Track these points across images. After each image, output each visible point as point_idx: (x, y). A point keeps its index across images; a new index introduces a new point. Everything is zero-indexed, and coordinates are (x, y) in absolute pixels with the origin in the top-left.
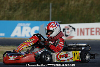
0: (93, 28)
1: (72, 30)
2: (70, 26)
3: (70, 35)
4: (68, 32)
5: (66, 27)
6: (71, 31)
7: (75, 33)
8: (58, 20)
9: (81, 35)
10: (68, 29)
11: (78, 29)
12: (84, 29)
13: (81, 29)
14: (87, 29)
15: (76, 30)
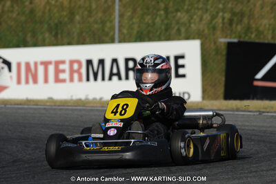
0: (63, 62)
7: (11, 77)
9: (27, 82)
11: (19, 65)
12: (36, 64)
13: (28, 65)
14: (46, 64)
15: (14, 67)
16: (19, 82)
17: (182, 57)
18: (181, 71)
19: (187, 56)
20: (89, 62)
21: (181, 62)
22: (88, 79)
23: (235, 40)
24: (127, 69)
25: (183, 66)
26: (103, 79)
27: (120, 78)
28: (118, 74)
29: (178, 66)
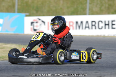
1: (42, 24)
2: (40, 19)
3: (38, 30)
4: (37, 26)
5: (34, 20)
6: (40, 25)
7: (45, 28)
8: (25, 12)
10: (37, 22)
11: (48, 23)
17: (114, 21)
20: (77, 22)
21: (114, 23)
22: (76, 29)
24: (92, 25)
26: (82, 29)
27: (89, 29)
28: (88, 27)
29: (113, 25)
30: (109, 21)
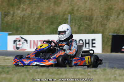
5: (17, 39)
7: (27, 46)
9: (34, 48)
10: (19, 41)
11: (31, 41)
12: (37, 41)
13: (34, 41)
14: (41, 41)
15: (29, 42)
16: (31, 48)
17: (94, 40)
18: (94, 45)
19: (96, 40)
21: (94, 42)
23: (115, 34)
25: (94, 43)
29: (93, 43)
30: (89, 40)
